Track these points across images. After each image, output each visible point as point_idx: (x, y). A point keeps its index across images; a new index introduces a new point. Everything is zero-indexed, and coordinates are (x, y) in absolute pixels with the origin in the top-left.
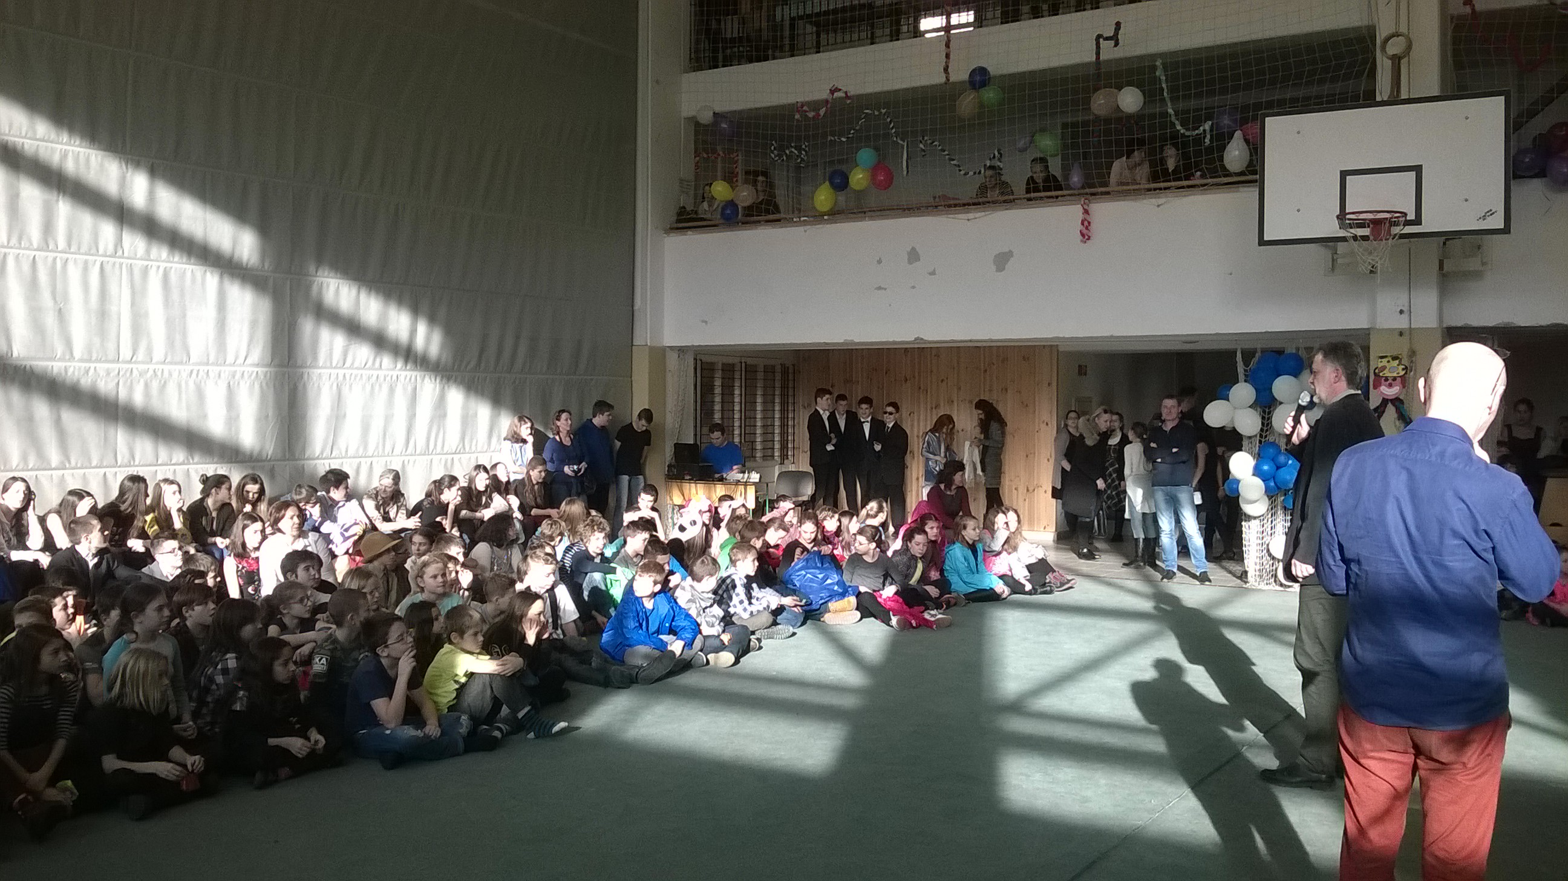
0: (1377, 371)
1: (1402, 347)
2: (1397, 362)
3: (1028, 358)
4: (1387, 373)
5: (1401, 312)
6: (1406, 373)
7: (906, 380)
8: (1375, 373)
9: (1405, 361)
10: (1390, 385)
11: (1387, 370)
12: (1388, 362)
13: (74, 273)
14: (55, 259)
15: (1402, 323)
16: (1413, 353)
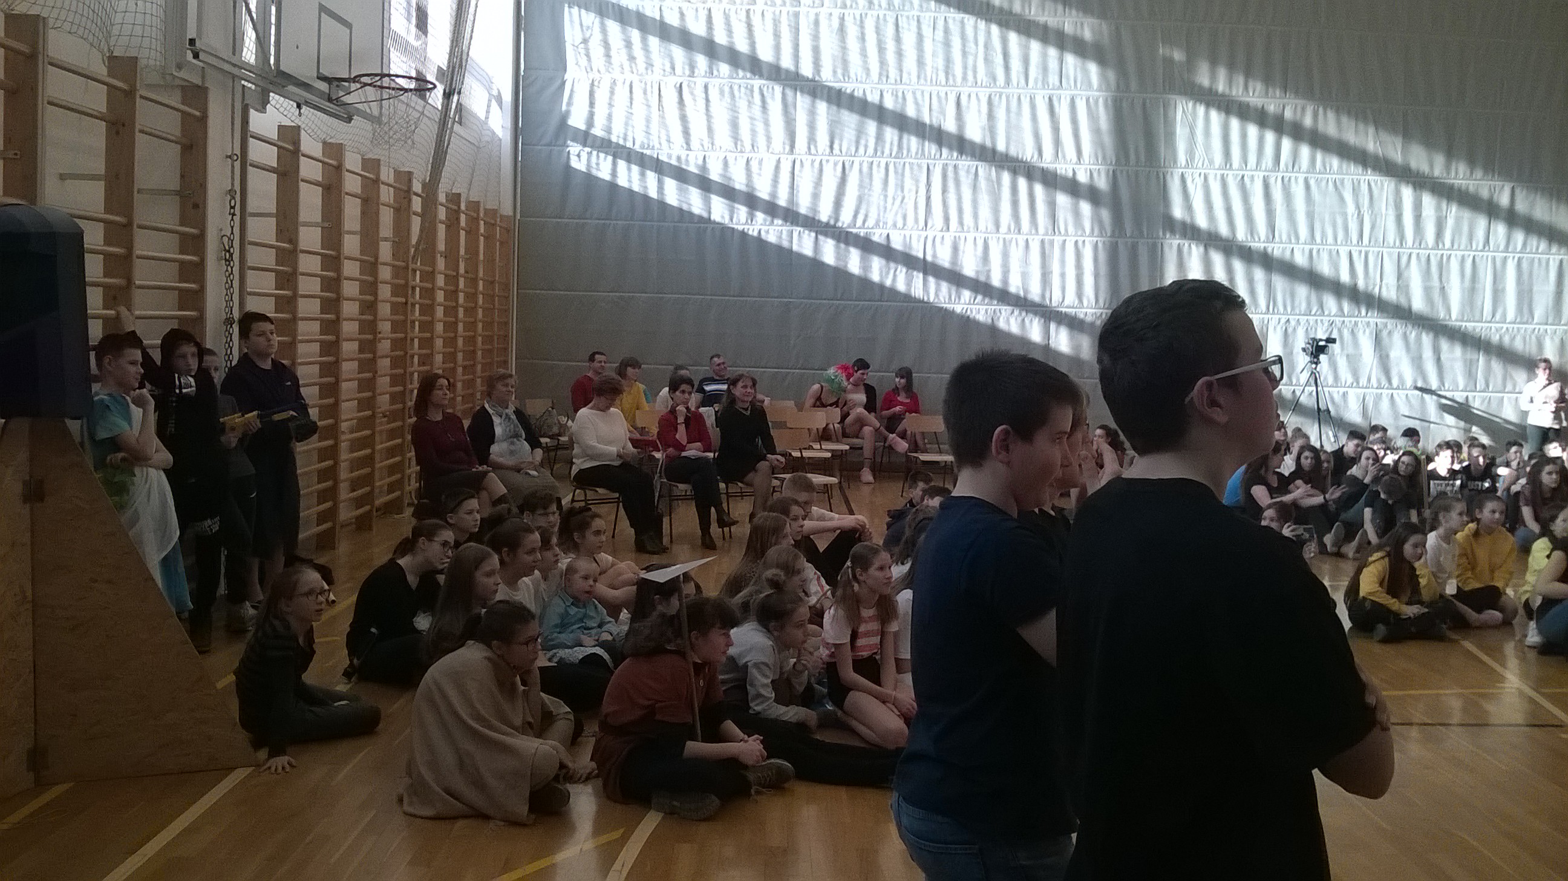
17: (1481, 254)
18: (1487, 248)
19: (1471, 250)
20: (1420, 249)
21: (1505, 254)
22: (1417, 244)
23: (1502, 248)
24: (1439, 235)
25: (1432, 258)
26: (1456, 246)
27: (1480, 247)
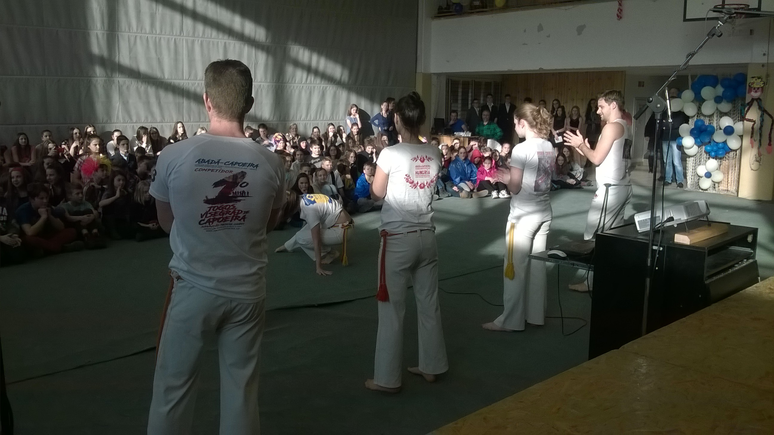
0: (750, 84)
1: (763, 72)
2: (760, 80)
3: (611, 78)
4: (755, 86)
5: (764, 55)
6: (764, 85)
7: (552, 89)
8: (749, 86)
9: (764, 80)
10: (756, 92)
12: (756, 80)
13: (164, 43)
14: (156, 37)
15: (764, 60)
16: (768, 76)
17: (179, 37)
18: (182, 34)
19: (173, 35)
20: (142, 33)
21: (193, 38)
22: (139, 31)
23: (191, 34)
24: (152, 25)
25: (150, 39)
26: (163, 33)
27: (178, 33)
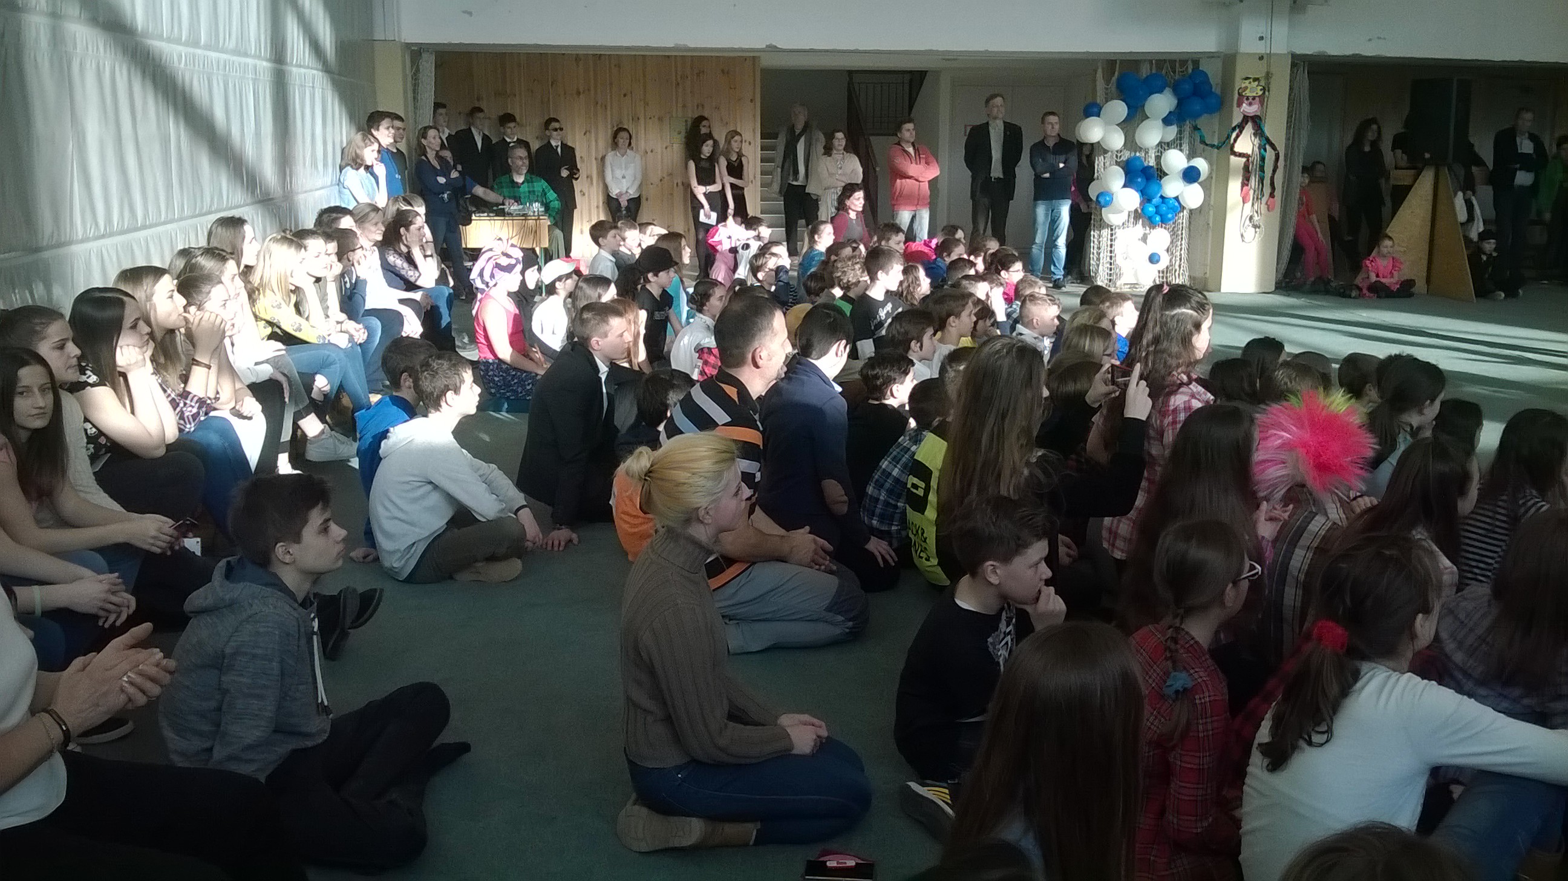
0: (1241, 91)
1: (1260, 71)
2: (1256, 83)
3: (728, 73)
4: (1248, 93)
5: (1261, 38)
6: (1264, 93)
7: (579, 93)
8: (1239, 93)
9: (1263, 83)
10: (1250, 104)
11: (1248, 90)
12: (1250, 83)
15: (1260, 48)
16: (1268, 76)
